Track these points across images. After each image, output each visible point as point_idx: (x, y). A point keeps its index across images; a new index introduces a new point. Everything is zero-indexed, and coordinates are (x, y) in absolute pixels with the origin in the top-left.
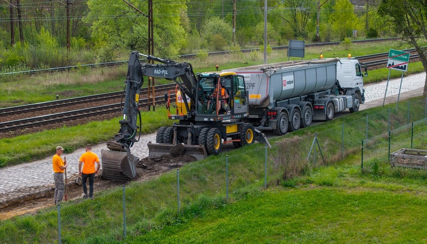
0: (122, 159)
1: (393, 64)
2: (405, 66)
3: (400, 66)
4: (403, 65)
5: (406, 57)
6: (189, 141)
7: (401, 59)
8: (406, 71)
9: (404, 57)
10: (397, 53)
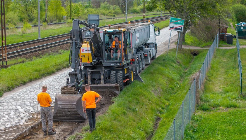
0: (77, 99)
1: (173, 27)
2: (181, 28)
3: (178, 28)
4: (180, 28)
5: (182, 22)
6: (102, 82)
7: (179, 24)
8: (182, 31)
9: (180, 22)
10: (175, 19)
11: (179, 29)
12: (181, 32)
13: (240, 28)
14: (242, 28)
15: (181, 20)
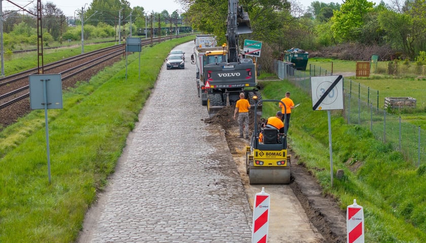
1: (248, 51)
2: (258, 52)
3: (254, 53)
4: (257, 52)
5: (259, 46)
7: (255, 47)
8: (259, 56)
9: (256, 45)
10: (250, 42)
11: (256, 54)
12: (258, 58)
13: (293, 56)
14: (296, 56)
15: (258, 43)
